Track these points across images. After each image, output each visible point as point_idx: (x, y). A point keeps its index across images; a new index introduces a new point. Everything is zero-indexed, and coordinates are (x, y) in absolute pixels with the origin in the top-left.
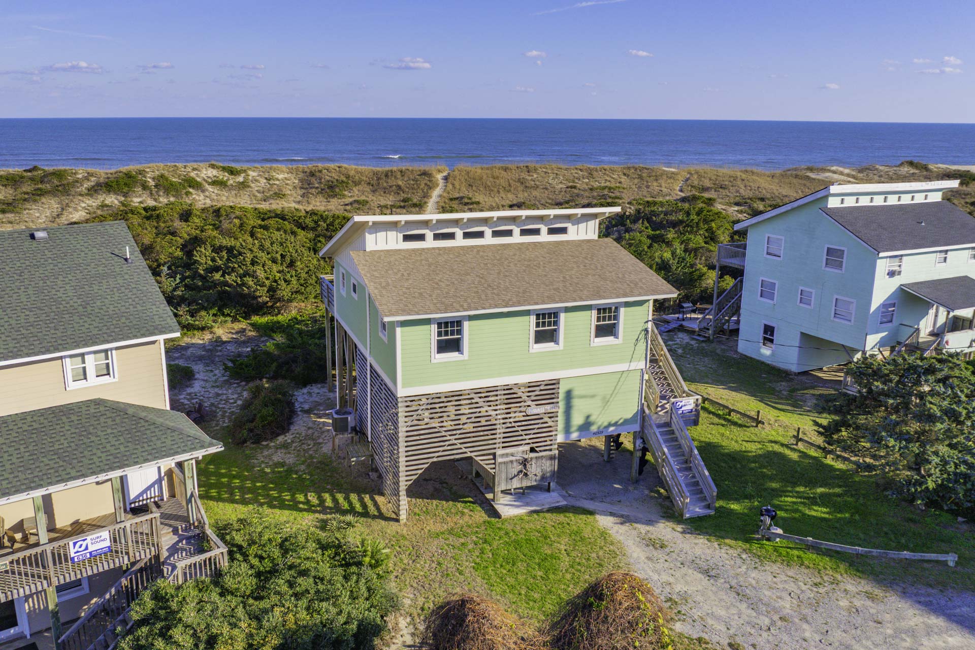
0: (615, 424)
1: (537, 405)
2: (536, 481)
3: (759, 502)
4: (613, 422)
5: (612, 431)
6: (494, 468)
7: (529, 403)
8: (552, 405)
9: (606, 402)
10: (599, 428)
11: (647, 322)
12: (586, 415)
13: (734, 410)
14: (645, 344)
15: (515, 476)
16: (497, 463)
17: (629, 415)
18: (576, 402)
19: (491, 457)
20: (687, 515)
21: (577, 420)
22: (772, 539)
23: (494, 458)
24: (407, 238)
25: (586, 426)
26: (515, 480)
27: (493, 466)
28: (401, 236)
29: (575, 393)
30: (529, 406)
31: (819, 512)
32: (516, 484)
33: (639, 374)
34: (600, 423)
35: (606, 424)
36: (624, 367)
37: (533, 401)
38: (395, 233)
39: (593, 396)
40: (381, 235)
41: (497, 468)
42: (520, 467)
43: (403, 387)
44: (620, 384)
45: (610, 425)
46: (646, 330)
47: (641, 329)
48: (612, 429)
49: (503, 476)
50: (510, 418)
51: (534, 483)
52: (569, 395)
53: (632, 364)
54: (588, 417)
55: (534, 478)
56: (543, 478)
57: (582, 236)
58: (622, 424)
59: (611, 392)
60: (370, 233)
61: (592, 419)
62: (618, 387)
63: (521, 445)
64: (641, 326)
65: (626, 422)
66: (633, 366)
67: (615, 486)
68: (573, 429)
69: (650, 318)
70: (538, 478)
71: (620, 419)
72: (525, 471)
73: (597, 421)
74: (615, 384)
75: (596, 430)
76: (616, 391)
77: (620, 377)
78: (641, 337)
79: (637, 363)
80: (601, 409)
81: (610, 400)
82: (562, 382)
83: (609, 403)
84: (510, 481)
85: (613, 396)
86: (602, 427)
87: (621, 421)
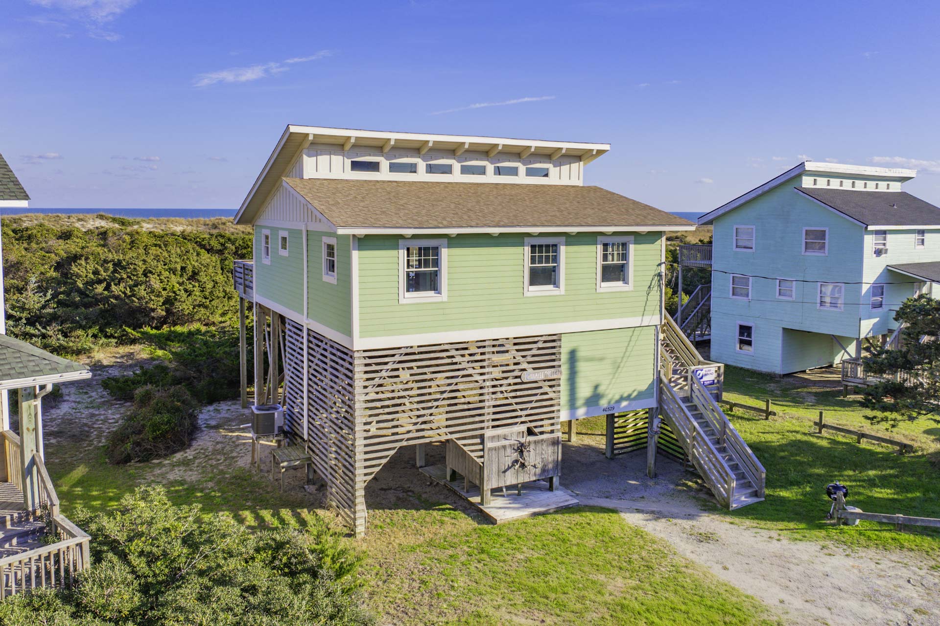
0: (628, 398)
1: (534, 369)
2: (535, 475)
3: (811, 487)
4: (625, 395)
5: (625, 407)
6: (482, 457)
7: (524, 365)
8: (553, 370)
9: (617, 367)
10: (609, 403)
11: (660, 265)
12: (594, 384)
13: (736, 405)
14: (659, 293)
15: (509, 468)
16: (486, 450)
17: (643, 387)
18: (581, 366)
19: (478, 441)
20: (734, 505)
21: (584, 391)
22: (850, 522)
23: (482, 443)
24: (356, 166)
25: (594, 399)
26: (508, 473)
27: (481, 453)
28: (348, 163)
29: (580, 354)
30: (524, 370)
31: (883, 493)
32: (511, 479)
33: (652, 331)
34: (610, 396)
35: (617, 397)
36: (635, 321)
37: (529, 363)
38: (341, 158)
39: (601, 359)
40: (324, 159)
41: (486, 456)
42: (515, 456)
43: (360, 337)
44: (632, 344)
45: (622, 399)
46: (659, 275)
47: (653, 273)
48: (624, 404)
49: (495, 468)
50: (501, 385)
51: (533, 478)
52: (573, 356)
53: (644, 318)
54: (596, 387)
55: (533, 470)
56: (545, 469)
57: (565, 181)
58: (635, 398)
59: (622, 355)
60: (309, 156)
61: (601, 390)
62: (629, 349)
63: (516, 423)
64: (653, 271)
65: (641, 395)
66: (646, 321)
67: (630, 482)
68: (580, 402)
69: (663, 260)
70: (538, 471)
71: (634, 391)
72: (523, 461)
73: (607, 392)
74: (626, 344)
75: (605, 406)
76: (627, 354)
77: (630, 334)
78: (653, 284)
79: (650, 317)
80: (611, 377)
81: (622, 365)
82: (563, 338)
83: (620, 369)
84: (502, 475)
85: (625, 359)
86: (613, 402)
87: (635, 394)
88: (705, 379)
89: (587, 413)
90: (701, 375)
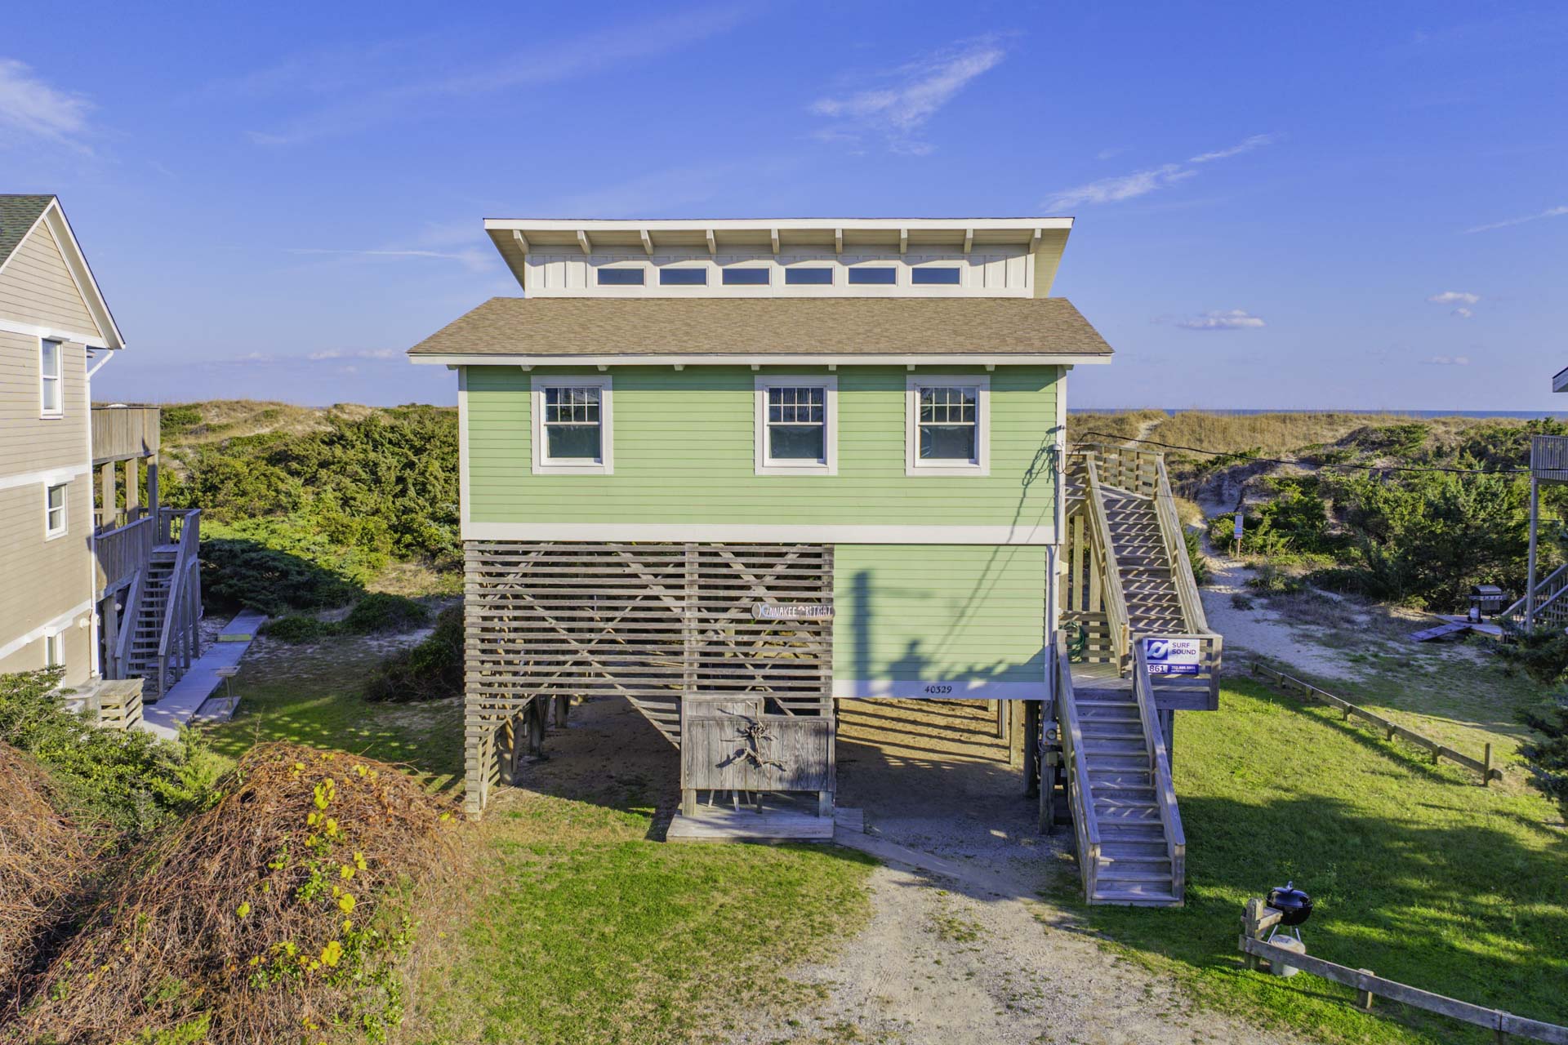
0: (986, 673)
1: (780, 599)
2: (781, 779)
4: (979, 667)
5: (978, 690)
6: (678, 734)
7: (760, 591)
8: (815, 605)
9: (959, 613)
10: (942, 677)
11: (1053, 431)
12: (907, 640)
13: (1442, 751)
14: (1052, 483)
15: (729, 761)
16: (685, 723)
17: (1022, 656)
18: (881, 604)
19: (673, 706)
20: (1098, 896)
21: (887, 648)
22: (1275, 969)
23: (679, 711)
24: (606, 277)
25: (908, 666)
26: (728, 769)
27: (676, 728)
28: (593, 272)
29: (879, 581)
30: (760, 599)
32: (731, 779)
33: (1041, 555)
34: (944, 666)
35: (960, 668)
36: (996, 533)
37: (769, 588)
38: (582, 264)
39: (925, 595)
41: (685, 735)
42: (741, 742)
43: (472, 520)
44: (990, 575)
45: (970, 673)
46: (1052, 451)
47: (1038, 446)
48: (976, 683)
49: (701, 756)
50: (716, 620)
51: (776, 786)
52: (862, 585)
53: (1017, 529)
54: (914, 644)
55: (777, 773)
56: (801, 776)
58: (1002, 677)
59: (969, 593)
60: (533, 264)
61: (924, 650)
62: (986, 584)
63: (743, 688)
64: (1038, 440)
65: (1014, 673)
66: (1022, 534)
67: (993, 832)
68: (877, 668)
69: (1062, 421)
70: (788, 774)
71: (1000, 662)
72: (753, 753)
73: (937, 657)
74: (979, 575)
75: (934, 682)
76: (981, 593)
77: (989, 556)
78: (1038, 466)
79: (1032, 528)
80: (945, 631)
81: (969, 612)
82: (838, 553)
83: (964, 621)
84: (717, 770)
85: (976, 602)
86: (950, 676)
87: (1000, 669)
88: (1171, 660)
89: (891, 690)
90: (1162, 651)
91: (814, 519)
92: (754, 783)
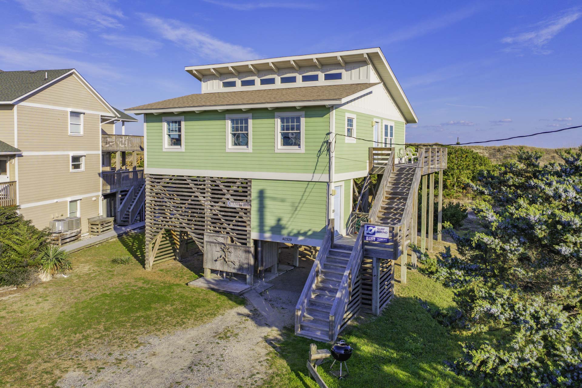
0: (305, 234)
1: (235, 200)
2: (234, 268)
4: (302, 232)
5: (301, 241)
6: (203, 247)
7: (228, 196)
8: (245, 202)
9: (295, 209)
10: (289, 234)
11: (329, 134)
12: (276, 218)
14: (328, 157)
15: (218, 259)
16: (205, 243)
17: (318, 229)
18: (268, 203)
21: (270, 221)
23: (203, 239)
24: (225, 84)
25: (278, 228)
26: (217, 262)
27: (202, 245)
28: (221, 83)
29: (267, 195)
30: (228, 199)
33: (325, 186)
34: (289, 230)
35: (295, 231)
36: (308, 177)
37: (232, 195)
39: (283, 200)
41: (205, 248)
42: (221, 252)
43: (147, 167)
44: (306, 194)
45: (299, 234)
46: (329, 143)
47: (323, 140)
48: (301, 238)
49: (210, 256)
50: (215, 206)
52: (261, 195)
53: (315, 175)
54: (279, 220)
55: (233, 266)
56: (241, 268)
58: (311, 236)
59: (298, 201)
61: (283, 222)
62: (305, 198)
63: (223, 232)
64: (322, 138)
65: (315, 235)
66: (317, 177)
68: (267, 228)
70: (237, 266)
71: (310, 230)
72: (224, 257)
73: (287, 226)
74: (302, 194)
75: (286, 236)
76: (303, 201)
77: (306, 186)
78: (323, 149)
79: (321, 175)
80: (290, 215)
81: (299, 208)
82: (253, 183)
83: (296, 212)
84: (214, 262)
85: (301, 205)
86: (292, 234)
87: (310, 233)
88: (377, 235)
89: (271, 237)
90: (373, 231)
91: (245, 169)
92: (226, 269)
